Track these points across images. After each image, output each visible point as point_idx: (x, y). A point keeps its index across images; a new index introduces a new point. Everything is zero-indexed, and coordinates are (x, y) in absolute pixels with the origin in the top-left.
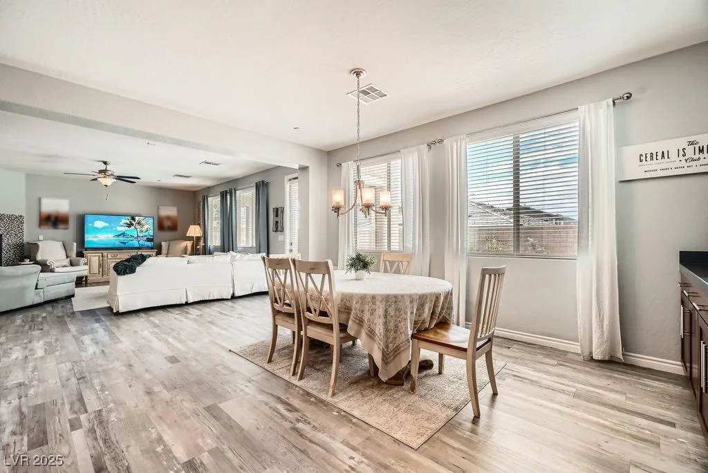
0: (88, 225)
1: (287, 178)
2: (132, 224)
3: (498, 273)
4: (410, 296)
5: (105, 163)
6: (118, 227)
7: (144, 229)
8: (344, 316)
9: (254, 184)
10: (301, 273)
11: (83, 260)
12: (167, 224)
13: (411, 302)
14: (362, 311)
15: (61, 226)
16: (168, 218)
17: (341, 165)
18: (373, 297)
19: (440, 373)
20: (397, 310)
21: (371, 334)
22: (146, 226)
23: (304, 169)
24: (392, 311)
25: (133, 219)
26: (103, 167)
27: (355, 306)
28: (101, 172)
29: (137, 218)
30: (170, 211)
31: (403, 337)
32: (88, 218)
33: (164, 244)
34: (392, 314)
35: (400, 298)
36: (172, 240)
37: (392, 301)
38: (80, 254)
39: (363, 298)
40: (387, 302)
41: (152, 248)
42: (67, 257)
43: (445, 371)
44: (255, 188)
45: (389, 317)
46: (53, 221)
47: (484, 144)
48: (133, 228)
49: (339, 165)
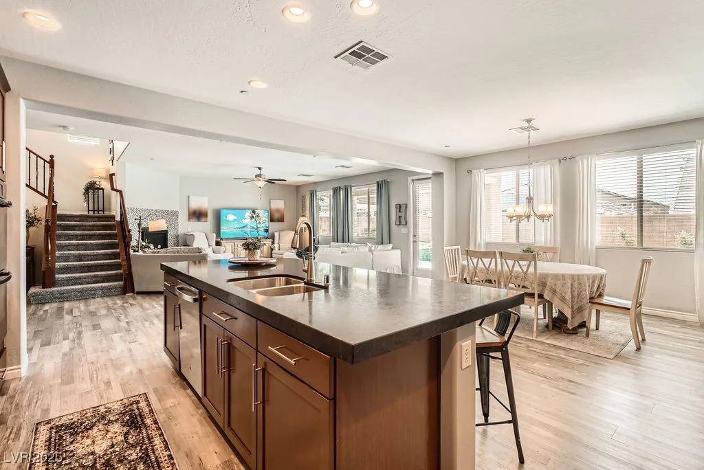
0: (223, 219)
1: (410, 179)
2: (253, 217)
3: (649, 262)
4: (587, 275)
5: (260, 169)
6: (243, 220)
7: (262, 221)
8: (541, 288)
9: (375, 182)
10: (507, 260)
11: (222, 248)
12: (277, 216)
13: (588, 279)
14: (555, 285)
15: (203, 219)
16: (278, 210)
17: (471, 171)
18: (563, 276)
19: (597, 329)
20: (580, 284)
21: (563, 299)
22: (264, 219)
23: (438, 175)
24: (576, 284)
25: (254, 212)
26: (258, 172)
27: (549, 282)
28: (257, 176)
29: (256, 212)
30: (279, 204)
31: (584, 301)
32: (223, 212)
33: (277, 235)
34: (576, 286)
35: (581, 277)
36: (282, 230)
37: (576, 278)
38: (218, 244)
39: (556, 277)
40: (573, 279)
41: (267, 238)
42: (209, 246)
43: (600, 328)
44: (376, 185)
45: (574, 289)
46: (198, 215)
47: (616, 161)
48: (254, 220)
49: (470, 172)
